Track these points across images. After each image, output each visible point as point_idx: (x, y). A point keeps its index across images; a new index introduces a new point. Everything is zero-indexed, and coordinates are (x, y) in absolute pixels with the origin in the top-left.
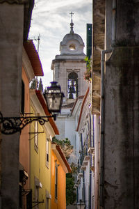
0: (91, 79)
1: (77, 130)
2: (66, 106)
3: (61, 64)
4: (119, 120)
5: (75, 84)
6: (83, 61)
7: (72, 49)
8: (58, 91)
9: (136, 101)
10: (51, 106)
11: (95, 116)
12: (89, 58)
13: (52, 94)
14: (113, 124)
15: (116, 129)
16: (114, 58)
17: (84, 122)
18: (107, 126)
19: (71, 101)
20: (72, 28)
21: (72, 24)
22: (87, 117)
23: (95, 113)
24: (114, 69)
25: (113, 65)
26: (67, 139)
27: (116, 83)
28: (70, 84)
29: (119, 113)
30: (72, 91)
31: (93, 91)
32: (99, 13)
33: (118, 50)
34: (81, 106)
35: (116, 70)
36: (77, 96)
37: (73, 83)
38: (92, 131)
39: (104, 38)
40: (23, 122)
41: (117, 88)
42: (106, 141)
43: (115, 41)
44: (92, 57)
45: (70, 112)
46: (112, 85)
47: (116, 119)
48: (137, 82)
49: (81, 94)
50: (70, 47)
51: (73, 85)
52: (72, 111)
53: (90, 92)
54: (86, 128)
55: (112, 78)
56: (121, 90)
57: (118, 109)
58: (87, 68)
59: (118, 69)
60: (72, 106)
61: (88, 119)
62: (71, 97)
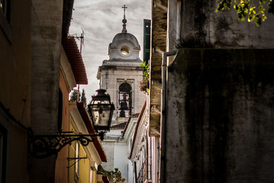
0: (149, 91)
1: (130, 158)
2: (115, 127)
3: (110, 72)
4: (185, 141)
5: (127, 98)
6: (138, 69)
7: (124, 53)
8: (107, 102)
9: (206, 117)
10: (97, 122)
11: (153, 138)
12: (147, 63)
13: (99, 105)
14: (177, 146)
15: (181, 154)
16: (178, 62)
17: (139, 146)
18: (169, 150)
19: (122, 120)
20: (124, 26)
21: (125, 21)
22: (143, 140)
23: (154, 135)
24: (178, 76)
25: (177, 71)
26: (117, 170)
27: (180, 94)
28: (122, 98)
29: (184, 133)
30: (124, 107)
31: (151, 106)
32: (159, 5)
33: (183, 52)
34: (135, 127)
35: (181, 78)
36: (130, 113)
37: (125, 96)
38: (149, 159)
39: (166, 37)
40: (60, 142)
41: (182, 101)
42: (168, 170)
43: (180, 40)
44: (150, 61)
45: (120, 134)
46: (175, 96)
47: (181, 140)
48: (207, 94)
49: (135, 111)
50: (122, 50)
51: (125, 100)
52: (123, 133)
53: (148, 107)
54: (142, 154)
55: (176, 87)
56: (187, 103)
57: (184, 128)
58: (144, 76)
59: (183, 76)
60: (123, 126)
61: (145, 143)
62: (122, 115)
